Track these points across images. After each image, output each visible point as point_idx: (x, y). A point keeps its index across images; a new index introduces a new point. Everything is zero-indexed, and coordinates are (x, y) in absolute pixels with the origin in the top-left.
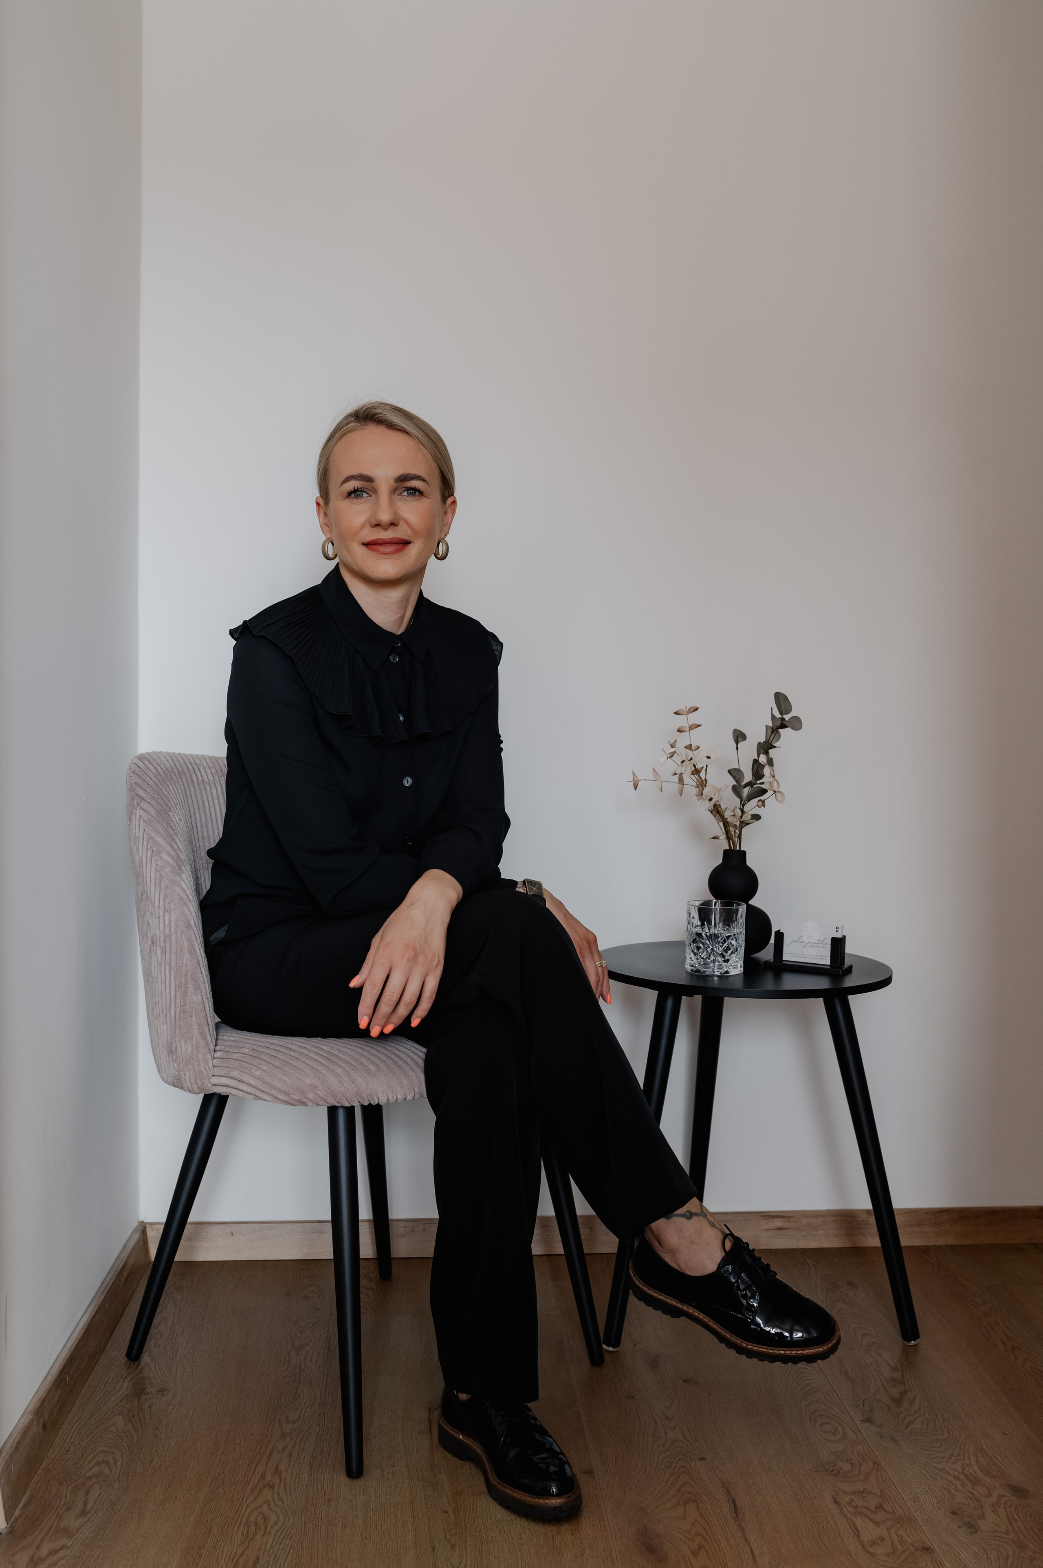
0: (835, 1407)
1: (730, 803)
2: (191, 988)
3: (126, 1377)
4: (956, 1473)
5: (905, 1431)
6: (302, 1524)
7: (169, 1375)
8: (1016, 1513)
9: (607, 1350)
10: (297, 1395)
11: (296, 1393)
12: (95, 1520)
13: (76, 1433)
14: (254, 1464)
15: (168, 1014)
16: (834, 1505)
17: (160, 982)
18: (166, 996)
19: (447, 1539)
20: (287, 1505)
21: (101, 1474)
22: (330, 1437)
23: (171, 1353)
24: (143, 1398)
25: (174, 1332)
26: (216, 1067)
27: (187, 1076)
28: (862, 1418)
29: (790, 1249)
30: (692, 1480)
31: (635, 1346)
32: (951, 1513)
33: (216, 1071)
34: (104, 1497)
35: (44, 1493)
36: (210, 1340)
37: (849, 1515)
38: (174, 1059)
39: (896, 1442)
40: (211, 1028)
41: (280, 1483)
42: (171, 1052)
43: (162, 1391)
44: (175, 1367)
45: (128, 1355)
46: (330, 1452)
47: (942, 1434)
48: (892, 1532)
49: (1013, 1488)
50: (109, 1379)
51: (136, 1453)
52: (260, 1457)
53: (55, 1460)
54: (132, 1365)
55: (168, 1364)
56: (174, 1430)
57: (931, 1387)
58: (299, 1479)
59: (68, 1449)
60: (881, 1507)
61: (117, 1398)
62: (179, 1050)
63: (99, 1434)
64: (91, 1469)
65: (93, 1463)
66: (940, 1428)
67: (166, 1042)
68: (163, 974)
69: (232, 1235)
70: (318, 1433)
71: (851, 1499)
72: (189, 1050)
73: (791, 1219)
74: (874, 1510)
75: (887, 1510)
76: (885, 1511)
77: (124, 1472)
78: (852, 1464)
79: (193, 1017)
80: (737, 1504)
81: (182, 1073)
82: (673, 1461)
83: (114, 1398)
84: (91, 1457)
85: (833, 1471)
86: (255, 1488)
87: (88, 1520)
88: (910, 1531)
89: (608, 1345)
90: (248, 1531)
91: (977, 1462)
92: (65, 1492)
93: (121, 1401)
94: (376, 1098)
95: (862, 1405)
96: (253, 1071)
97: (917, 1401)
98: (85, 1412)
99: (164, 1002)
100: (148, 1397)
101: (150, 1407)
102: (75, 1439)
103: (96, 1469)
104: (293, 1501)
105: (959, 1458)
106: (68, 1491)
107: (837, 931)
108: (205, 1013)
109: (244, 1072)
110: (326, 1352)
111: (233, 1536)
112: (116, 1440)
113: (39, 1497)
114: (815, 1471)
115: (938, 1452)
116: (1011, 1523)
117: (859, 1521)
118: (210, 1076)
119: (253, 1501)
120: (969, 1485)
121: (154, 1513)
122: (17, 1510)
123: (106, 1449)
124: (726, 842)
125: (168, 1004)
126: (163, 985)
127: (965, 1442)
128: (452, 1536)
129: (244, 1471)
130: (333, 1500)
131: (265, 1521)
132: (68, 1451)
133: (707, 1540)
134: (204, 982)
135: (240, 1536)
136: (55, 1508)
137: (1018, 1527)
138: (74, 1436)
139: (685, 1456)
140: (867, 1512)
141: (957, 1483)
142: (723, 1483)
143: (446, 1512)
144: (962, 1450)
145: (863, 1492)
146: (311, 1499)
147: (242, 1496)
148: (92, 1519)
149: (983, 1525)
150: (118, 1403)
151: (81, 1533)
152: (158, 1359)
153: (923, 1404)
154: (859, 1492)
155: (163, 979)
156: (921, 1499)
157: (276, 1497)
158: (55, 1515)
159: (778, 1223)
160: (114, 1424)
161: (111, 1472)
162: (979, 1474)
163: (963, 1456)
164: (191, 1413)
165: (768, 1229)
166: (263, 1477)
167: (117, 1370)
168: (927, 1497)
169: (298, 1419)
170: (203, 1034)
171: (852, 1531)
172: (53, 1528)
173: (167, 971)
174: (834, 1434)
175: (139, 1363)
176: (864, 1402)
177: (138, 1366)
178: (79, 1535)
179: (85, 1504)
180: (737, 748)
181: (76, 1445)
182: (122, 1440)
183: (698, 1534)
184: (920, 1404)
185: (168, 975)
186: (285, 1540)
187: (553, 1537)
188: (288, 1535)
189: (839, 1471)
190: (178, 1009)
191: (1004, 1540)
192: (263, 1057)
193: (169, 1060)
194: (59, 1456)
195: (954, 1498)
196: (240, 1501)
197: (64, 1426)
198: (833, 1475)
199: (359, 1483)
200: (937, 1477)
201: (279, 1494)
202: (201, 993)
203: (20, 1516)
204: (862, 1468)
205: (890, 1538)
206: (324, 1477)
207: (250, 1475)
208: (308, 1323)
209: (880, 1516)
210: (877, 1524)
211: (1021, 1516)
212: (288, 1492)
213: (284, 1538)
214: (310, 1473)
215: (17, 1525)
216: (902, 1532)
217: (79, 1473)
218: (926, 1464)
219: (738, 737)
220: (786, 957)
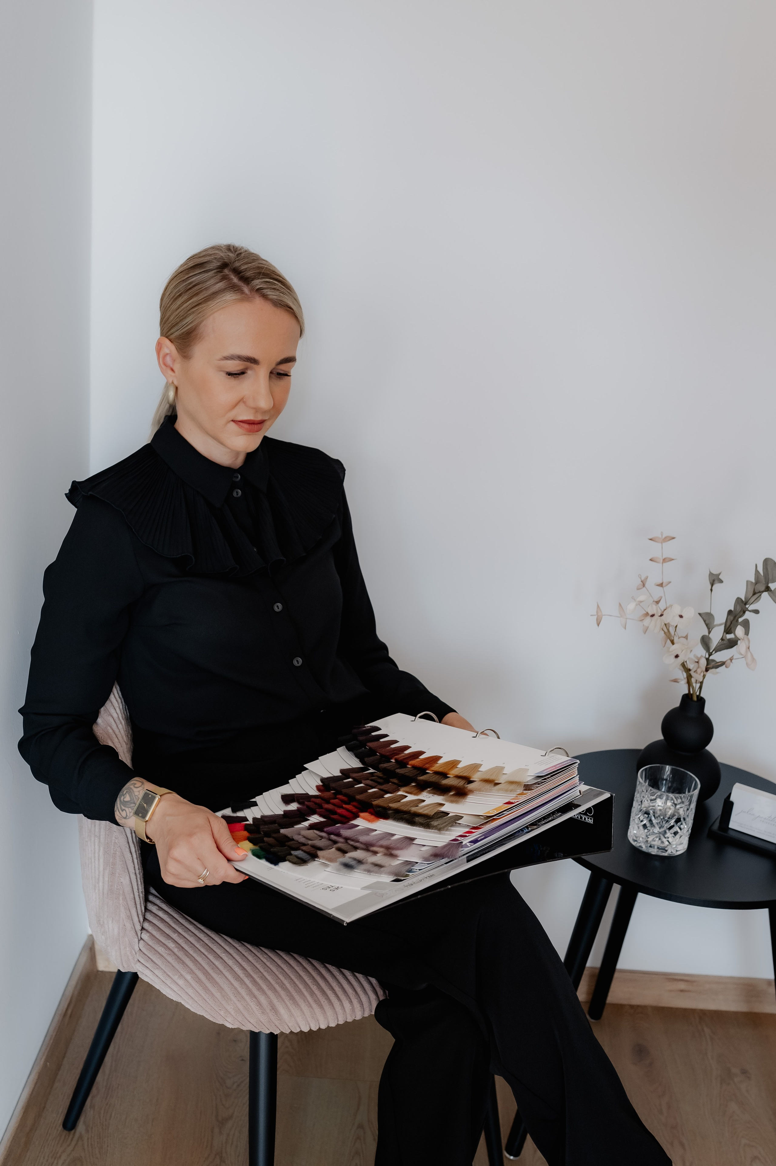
1: (697, 653)
2: (119, 870)
26: (142, 952)
27: (114, 954)
29: (689, 1011)
33: (142, 958)
38: (102, 932)
40: (138, 907)
44: (106, 1144)
54: (68, 1132)
55: (100, 1138)
79: (121, 899)
81: (109, 948)
89: (511, 1155)
94: (287, 1028)
99: (93, 871)
118: (136, 960)
124: (686, 686)
134: (133, 860)
159: (682, 986)
165: (671, 990)
167: (53, 1144)
180: (711, 590)
202: (129, 874)
208: (234, 1083)
219: (714, 581)
220: (732, 825)
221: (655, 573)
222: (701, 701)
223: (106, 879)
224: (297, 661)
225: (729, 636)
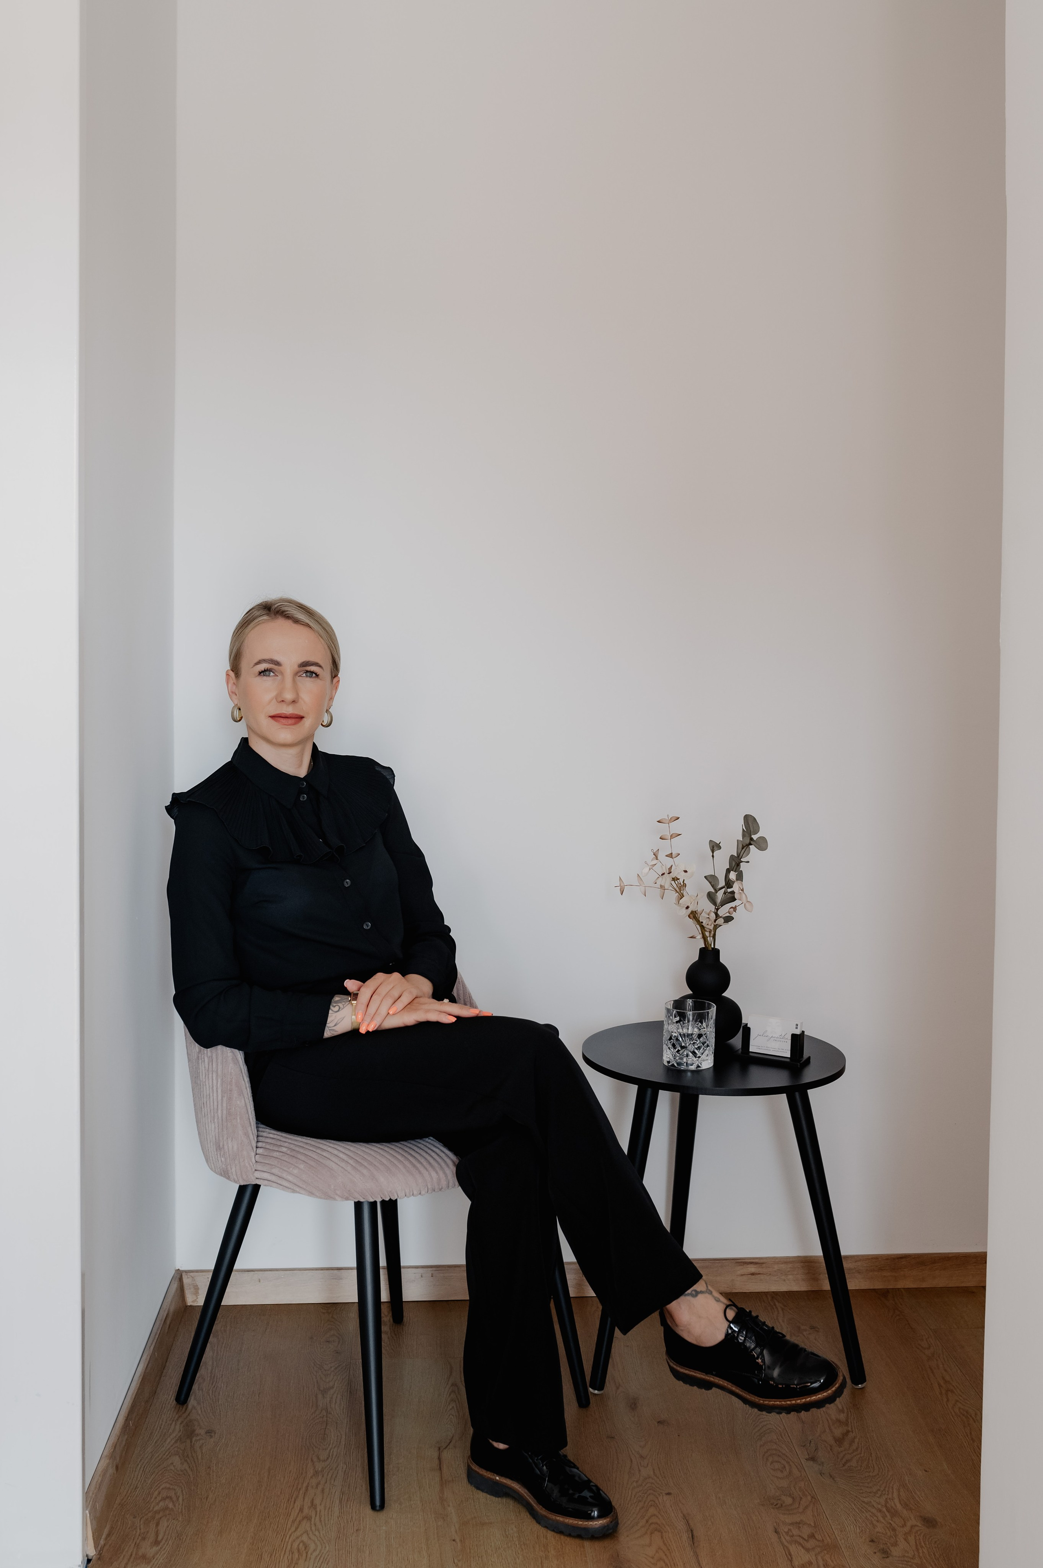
0: (785, 1447)
1: (706, 908)
2: (235, 1094)
3: (177, 1420)
4: (880, 1506)
5: (842, 1469)
6: (336, 1551)
7: (214, 1418)
8: (923, 1540)
9: (593, 1393)
10: (325, 1436)
11: (324, 1434)
12: (167, 1548)
13: (141, 1472)
14: (293, 1499)
15: (216, 1115)
16: (774, 1534)
17: (207, 1086)
18: (213, 1099)
19: (455, 1563)
20: (323, 1534)
21: (167, 1508)
22: (356, 1474)
23: (213, 1396)
24: (194, 1439)
25: (214, 1376)
26: (258, 1162)
27: (234, 1170)
28: (807, 1457)
29: (762, 1292)
30: (659, 1513)
31: (618, 1388)
32: (870, 1541)
33: (259, 1167)
34: (172, 1528)
35: (122, 1525)
36: (246, 1384)
37: (786, 1544)
38: (222, 1154)
39: (833, 1479)
40: (253, 1127)
41: (316, 1516)
42: (219, 1148)
43: (210, 1432)
44: (218, 1410)
45: (178, 1399)
46: (356, 1488)
47: (874, 1471)
48: (819, 1558)
49: (925, 1519)
50: (162, 1421)
51: (194, 1490)
52: (298, 1492)
53: (127, 1495)
54: (181, 1408)
55: (212, 1407)
56: (223, 1469)
57: (871, 1428)
58: (332, 1512)
59: (136, 1486)
60: (813, 1536)
61: (172, 1440)
62: (226, 1147)
63: (160, 1473)
64: (158, 1504)
65: (159, 1498)
66: (872, 1466)
67: (214, 1139)
68: (210, 1081)
69: (260, 1281)
70: (345, 1471)
71: (789, 1529)
72: (235, 1147)
73: (764, 1265)
74: (807, 1539)
75: (818, 1539)
76: (816, 1539)
77: (185, 1506)
78: (793, 1498)
79: (238, 1119)
80: (695, 1533)
81: (229, 1166)
82: (644, 1496)
83: (169, 1440)
84: (157, 1492)
85: (777, 1504)
86: (295, 1520)
87: (161, 1548)
88: (834, 1556)
89: (594, 1389)
90: (292, 1558)
91: (899, 1496)
92: (139, 1524)
93: (176, 1442)
94: (392, 1194)
95: (809, 1445)
96: (291, 1169)
97: (856, 1440)
98: (146, 1452)
99: (212, 1104)
100: (198, 1438)
101: (201, 1447)
102: (141, 1477)
103: (162, 1504)
104: (328, 1532)
105: (884, 1492)
106: (141, 1523)
107: (797, 1028)
108: (247, 1115)
109: (283, 1170)
110: (349, 1395)
111: (281, 1562)
112: (175, 1478)
113: (118, 1528)
114: (762, 1505)
115: (867, 1487)
116: (918, 1550)
117: (793, 1548)
118: (254, 1170)
119: (295, 1531)
120: (889, 1517)
121: (214, 1542)
122: (102, 1540)
123: (168, 1486)
124: (702, 941)
125: (216, 1107)
126: (211, 1090)
127: (891, 1479)
128: (459, 1561)
129: (285, 1505)
130: (360, 1530)
131: (305, 1548)
132: (136, 1487)
133: (667, 1564)
134: (246, 1088)
135: (286, 1561)
136: (132, 1538)
137: (923, 1552)
138: (140, 1474)
139: (655, 1491)
140: (801, 1541)
141: (879, 1514)
142: (684, 1515)
143: (454, 1540)
144: (888, 1485)
145: (799, 1523)
146: (342, 1530)
147: (285, 1527)
148: (164, 1548)
149: (896, 1552)
150: (174, 1444)
151: (157, 1559)
152: (203, 1402)
153: (861, 1444)
154: (796, 1523)
155: (210, 1084)
156: (847, 1529)
157: (313, 1528)
158: (134, 1544)
159: (752, 1269)
160: (172, 1463)
161: (175, 1506)
162: (899, 1507)
163: (888, 1491)
164: (236, 1453)
165: (743, 1274)
166: (301, 1510)
167: (169, 1413)
168: (852, 1527)
169: (328, 1458)
170: (246, 1134)
171: (787, 1556)
172: (134, 1555)
173: (214, 1078)
174: (782, 1472)
175: (187, 1406)
176: (811, 1442)
177: (186, 1409)
178: (155, 1561)
179: (157, 1534)
180: (713, 856)
181: (142, 1482)
182: (180, 1477)
183: (660, 1559)
184: (858, 1443)
185: (215, 1082)
186: (323, 1564)
187: (542, 1562)
188: (326, 1560)
189: (782, 1505)
190: (225, 1112)
191: (910, 1564)
192: (299, 1156)
193: (217, 1154)
194: (129, 1491)
195: (874, 1528)
196: (284, 1531)
197: (130, 1465)
198: (777, 1508)
199: (382, 1515)
200: (862, 1510)
201: (315, 1525)
202: (244, 1098)
203: (105, 1545)
204: (801, 1502)
205: (817, 1562)
206: (352, 1510)
207: (290, 1508)
208: (331, 1367)
209: (811, 1544)
210: (808, 1550)
211: (927, 1543)
212: (323, 1523)
213: (322, 1562)
214: (340, 1507)
215: (103, 1552)
216: (827, 1557)
217: (149, 1507)
218: (855, 1498)
219: (713, 847)
220: (752, 1049)
221: (665, 848)
222: (716, 952)
223: (225, 1105)
224: (367, 925)
225: (729, 890)
